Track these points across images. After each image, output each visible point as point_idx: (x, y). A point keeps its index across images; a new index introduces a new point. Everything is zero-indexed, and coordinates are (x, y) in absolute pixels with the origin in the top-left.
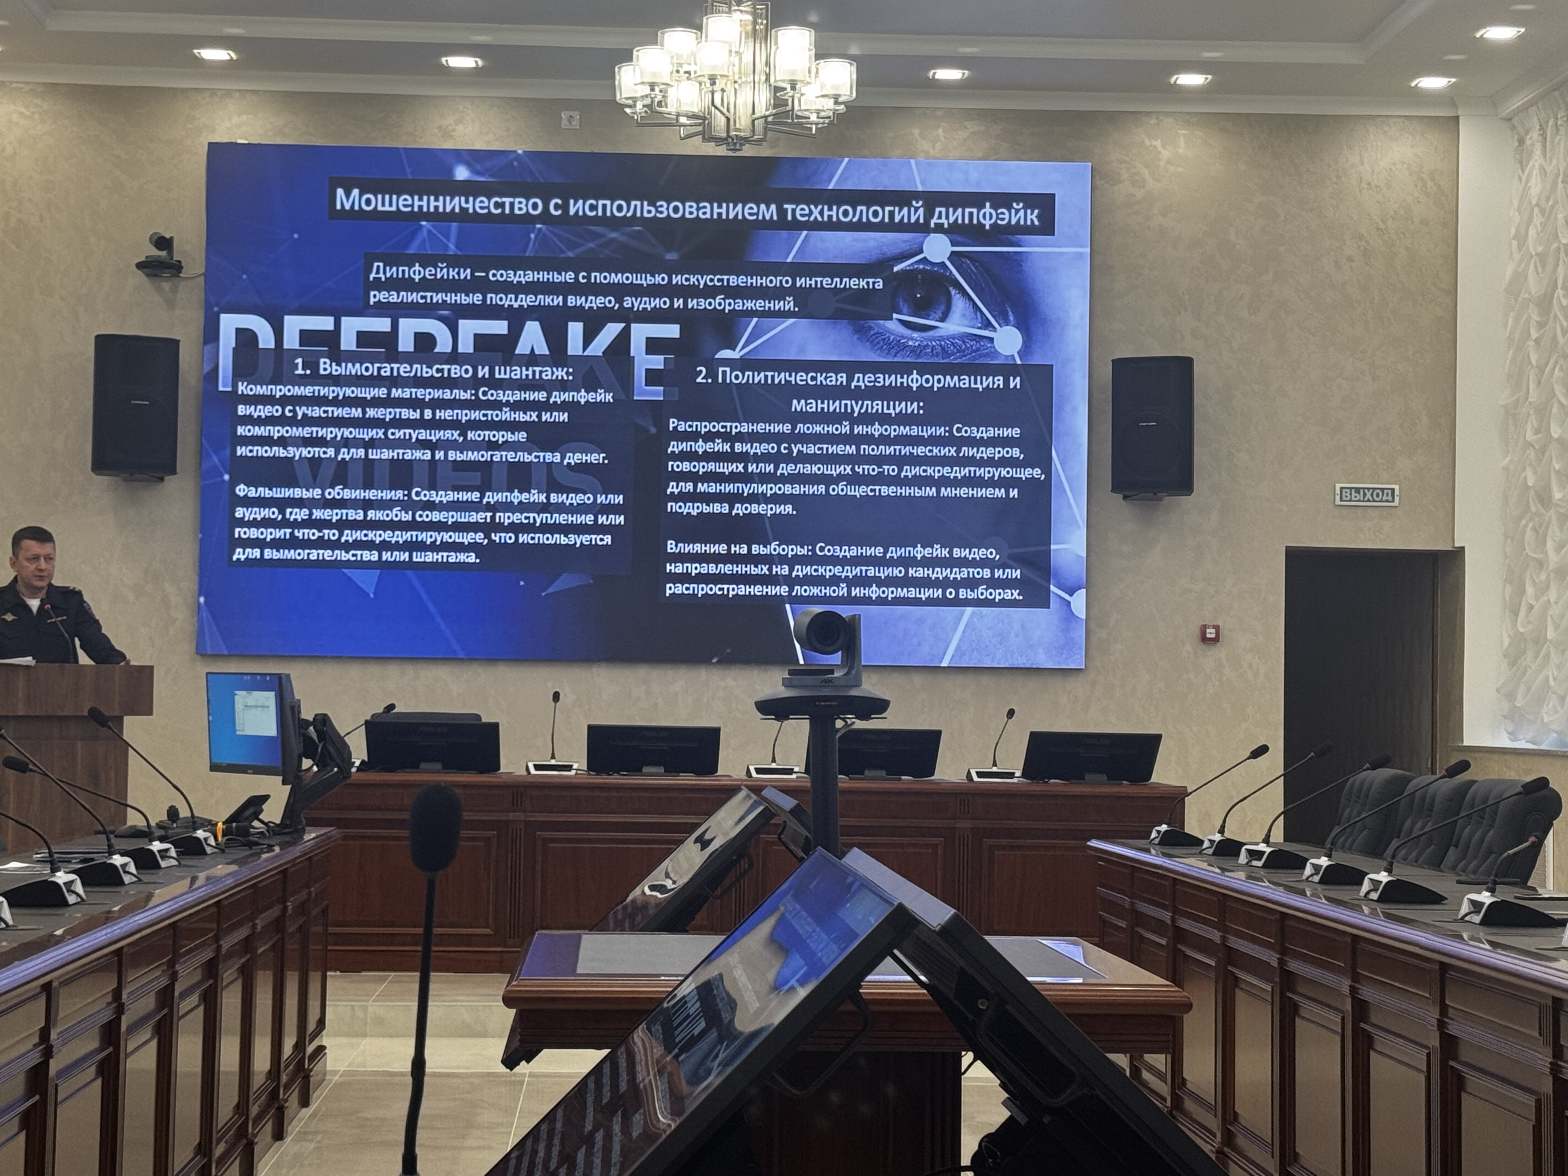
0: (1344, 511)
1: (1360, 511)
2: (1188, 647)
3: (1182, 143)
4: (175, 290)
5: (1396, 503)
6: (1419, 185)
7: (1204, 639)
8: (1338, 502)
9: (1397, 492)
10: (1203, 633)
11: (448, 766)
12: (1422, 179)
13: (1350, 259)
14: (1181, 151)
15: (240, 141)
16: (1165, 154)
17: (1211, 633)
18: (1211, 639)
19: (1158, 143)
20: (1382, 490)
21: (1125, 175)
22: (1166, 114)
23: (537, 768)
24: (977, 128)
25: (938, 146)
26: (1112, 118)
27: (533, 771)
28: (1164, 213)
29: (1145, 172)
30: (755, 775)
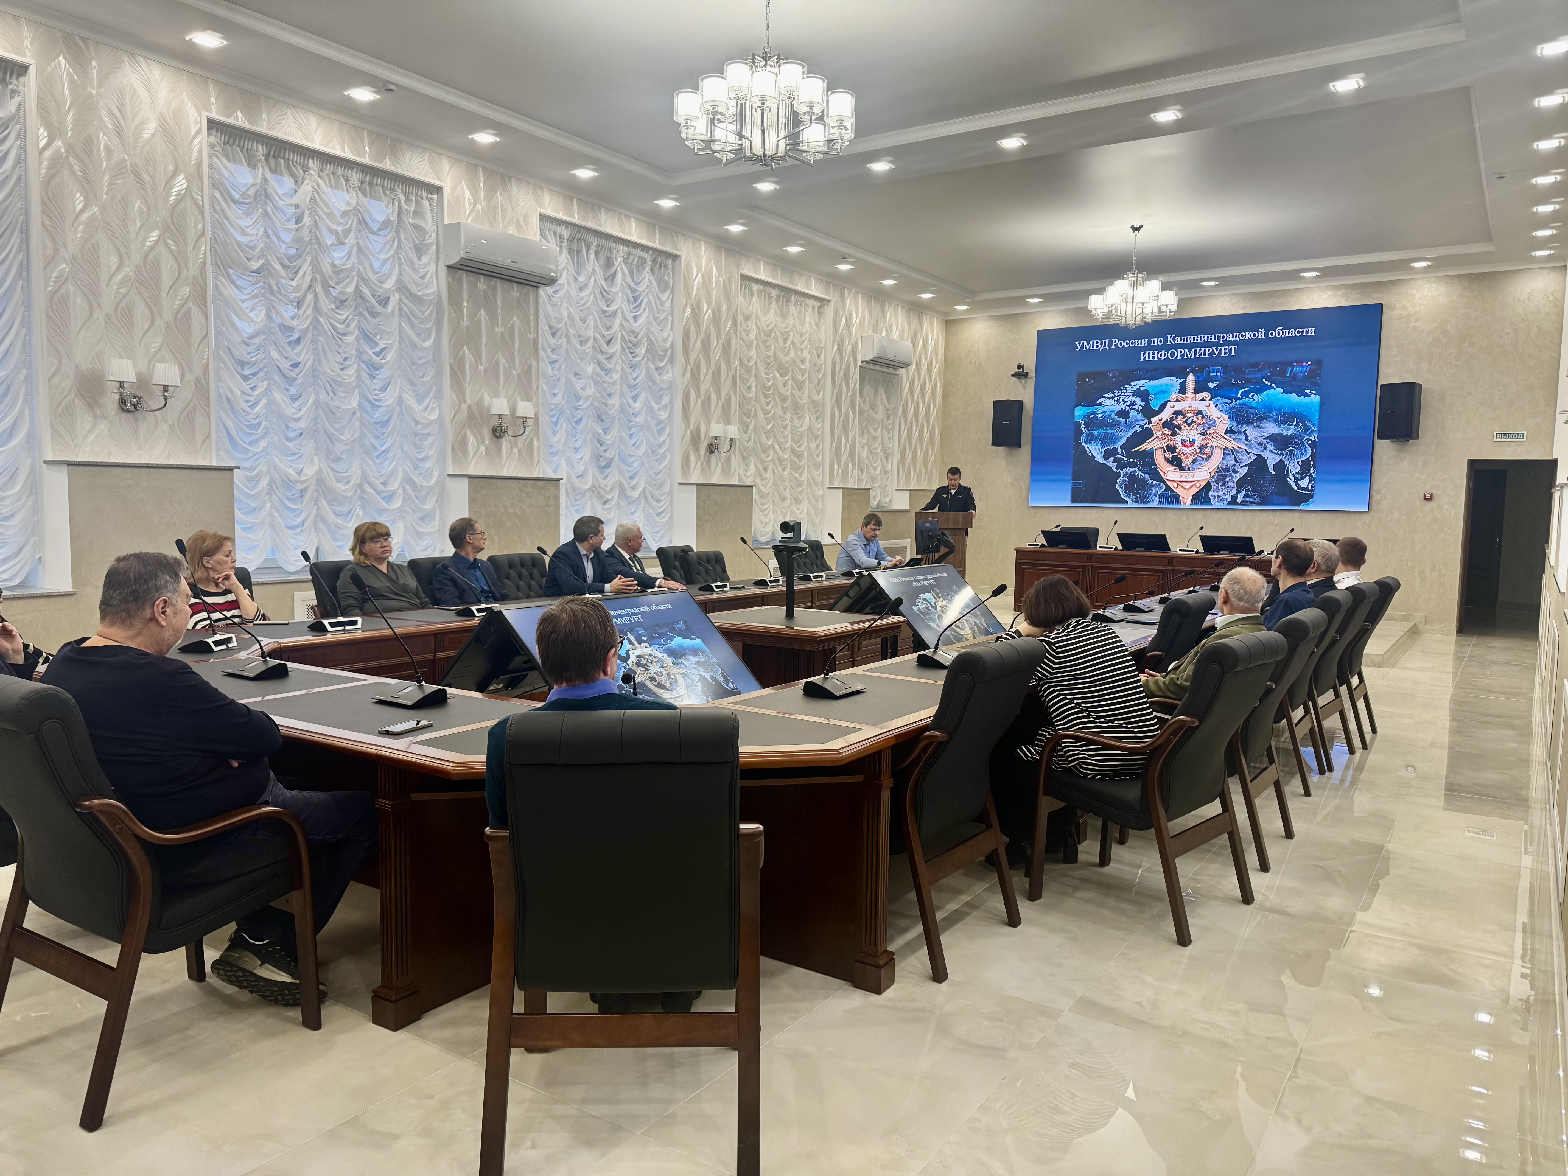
0: (1498, 443)
1: (1506, 443)
2: (1418, 502)
3: (1426, 290)
4: (1026, 383)
5: (1525, 439)
6: (1545, 298)
7: (1425, 499)
8: (1495, 440)
9: (1525, 435)
10: (1425, 496)
11: (1068, 547)
12: (1546, 295)
13: (1508, 334)
14: (1426, 294)
15: (1048, 328)
16: (1418, 296)
17: (1428, 496)
18: (1428, 499)
19: (1415, 292)
20: (1518, 434)
21: (1398, 306)
22: (1419, 279)
23: (1100, 547)
24: (1331, 293)
25: (1314, 302)
26: (1393, 283)
27: (1098, 548)
28: (1416, 321)
29: (1408, 304)
30: (1179, 552)
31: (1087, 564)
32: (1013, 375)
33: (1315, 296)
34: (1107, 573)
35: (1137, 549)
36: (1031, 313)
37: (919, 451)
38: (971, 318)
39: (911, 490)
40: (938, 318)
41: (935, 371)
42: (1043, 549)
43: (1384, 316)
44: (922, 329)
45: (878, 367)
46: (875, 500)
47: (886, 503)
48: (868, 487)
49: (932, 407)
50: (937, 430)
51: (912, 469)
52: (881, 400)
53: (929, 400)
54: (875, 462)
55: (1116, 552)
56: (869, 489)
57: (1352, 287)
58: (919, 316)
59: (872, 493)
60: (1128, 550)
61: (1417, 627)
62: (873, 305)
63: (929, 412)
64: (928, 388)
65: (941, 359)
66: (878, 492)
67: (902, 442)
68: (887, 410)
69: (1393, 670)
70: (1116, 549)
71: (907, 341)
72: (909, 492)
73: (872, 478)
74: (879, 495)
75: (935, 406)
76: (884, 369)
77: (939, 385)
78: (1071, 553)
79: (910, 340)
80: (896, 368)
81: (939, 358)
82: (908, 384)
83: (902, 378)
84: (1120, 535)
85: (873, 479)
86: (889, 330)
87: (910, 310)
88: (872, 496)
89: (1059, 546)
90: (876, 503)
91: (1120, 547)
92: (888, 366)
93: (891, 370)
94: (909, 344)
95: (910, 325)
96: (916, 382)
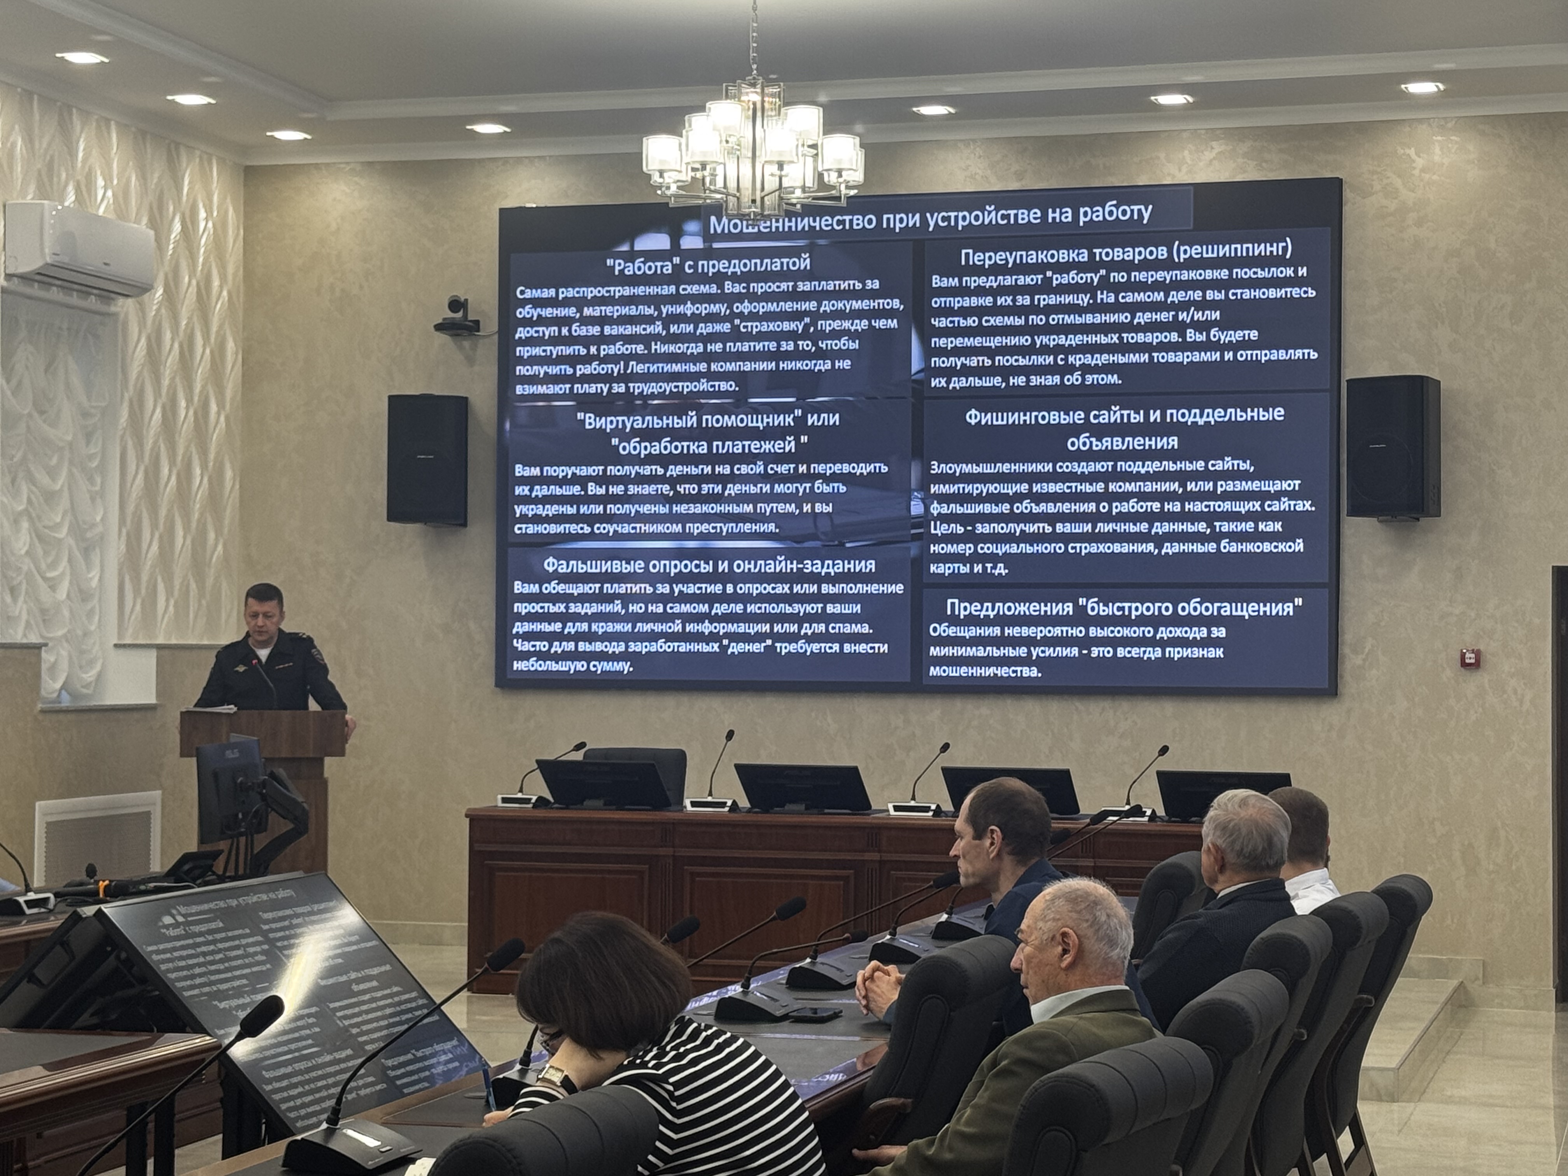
2: (1448, 673)
3: (1437, 150)
4: (474, 348)
7: (1464, 664)
10: (1463, 656)
11: (607, 805)
14: (1437, 158)
15: (528, 205)
16: (1420, 162)
17: (1470, 658)
18: (1470, 665)
19: (1412, 152)
21: (1377, 187)
22: (1420, 121)
23: (694, 804)
24: (1223, 148)
25: (1184, 169)
26: (1363, 128)
27: (689, 808)
28: (1419, 223)
29: (1398, 182)
30: (892, 812)
31: (662, 851)
32: (439, 327)
33: (1186, 153)
34: (713, 875)
35: (789, 807)
36: (480, 161)
37: (180, 532)
38: (317, 166)
39: (159, 647)
40: (221, 161)
41: (219, 307)
42: (541, 813)
43: (1346, 209)
44: (179, 188)
45: (55, 294)
46: (54, 679)
47: (87, 686)
48: (34, 639)
49: (214, 408)
50: (229, 474)
51: (161, 587)
52: (68, 385)
53: (204, 387)
54: (53, 566)
55: (735, 816)
56: (38, 647)
57: (1272, 134)
58: (169, 152)
59: (47, 657)
60: (766, 811)
61: (1466, 992)
62: (37, 117)
63: (206, 422)
64: (202, 352)
65: (235, 275)
66: (64, 653)
67: (131, 508)
68: (85, 415)
69: (1422, 1106)
70: (734, 807)
71: (138, 221)
72: (153, 653)
73: (43, 611)
74: (64, 665)
75: (221, 405)
76: (74, 299)
77: (230, 345)
78: (620, 822)
79: (145, 220)
80: (107, 295)
81: (231, 269)
82: (143, 341)
83: (125, 324)
84: (741, 769)
85: (46, 616)
86: (85, 189)
87: (143, 133)
88: (44, 667)
89: (587, 803)
90: (58, 685)
91: (744, 803)
92: (85, 290)
93: (92, 302)
94: (142, 228)
95: (143, 177)
96: (168, 336)
